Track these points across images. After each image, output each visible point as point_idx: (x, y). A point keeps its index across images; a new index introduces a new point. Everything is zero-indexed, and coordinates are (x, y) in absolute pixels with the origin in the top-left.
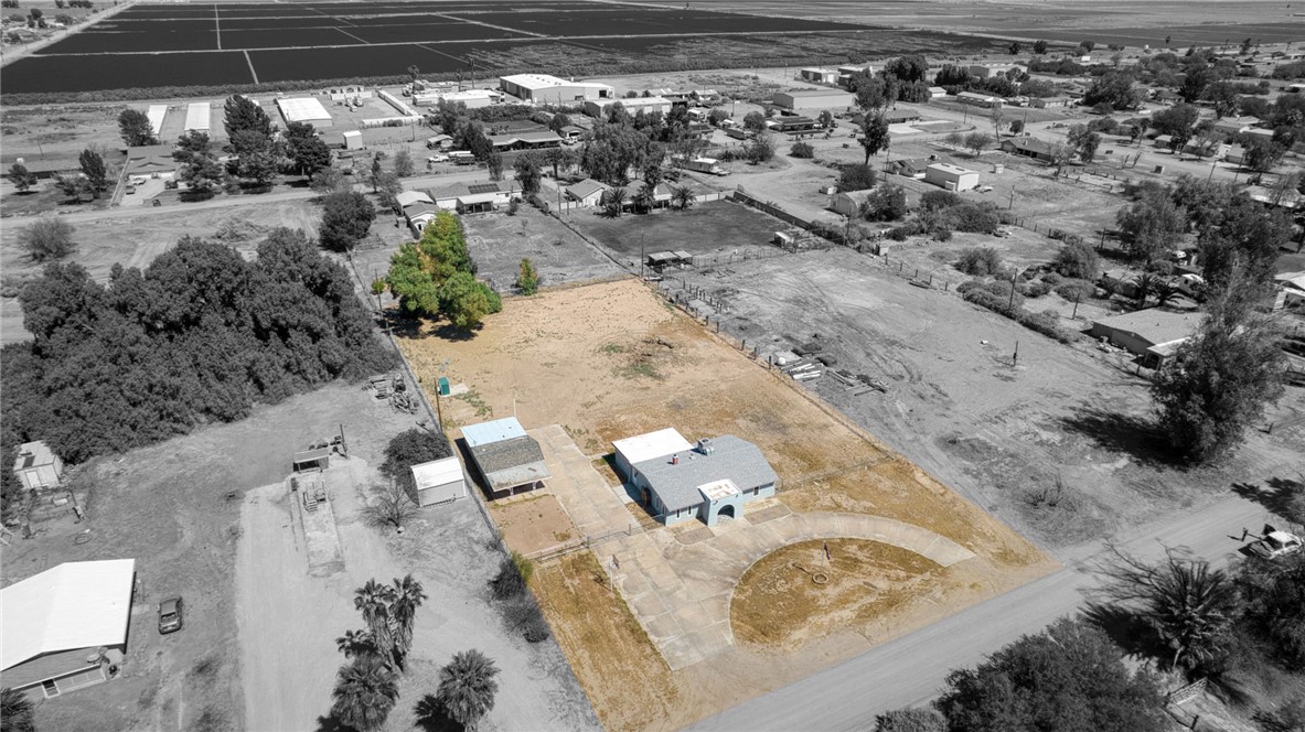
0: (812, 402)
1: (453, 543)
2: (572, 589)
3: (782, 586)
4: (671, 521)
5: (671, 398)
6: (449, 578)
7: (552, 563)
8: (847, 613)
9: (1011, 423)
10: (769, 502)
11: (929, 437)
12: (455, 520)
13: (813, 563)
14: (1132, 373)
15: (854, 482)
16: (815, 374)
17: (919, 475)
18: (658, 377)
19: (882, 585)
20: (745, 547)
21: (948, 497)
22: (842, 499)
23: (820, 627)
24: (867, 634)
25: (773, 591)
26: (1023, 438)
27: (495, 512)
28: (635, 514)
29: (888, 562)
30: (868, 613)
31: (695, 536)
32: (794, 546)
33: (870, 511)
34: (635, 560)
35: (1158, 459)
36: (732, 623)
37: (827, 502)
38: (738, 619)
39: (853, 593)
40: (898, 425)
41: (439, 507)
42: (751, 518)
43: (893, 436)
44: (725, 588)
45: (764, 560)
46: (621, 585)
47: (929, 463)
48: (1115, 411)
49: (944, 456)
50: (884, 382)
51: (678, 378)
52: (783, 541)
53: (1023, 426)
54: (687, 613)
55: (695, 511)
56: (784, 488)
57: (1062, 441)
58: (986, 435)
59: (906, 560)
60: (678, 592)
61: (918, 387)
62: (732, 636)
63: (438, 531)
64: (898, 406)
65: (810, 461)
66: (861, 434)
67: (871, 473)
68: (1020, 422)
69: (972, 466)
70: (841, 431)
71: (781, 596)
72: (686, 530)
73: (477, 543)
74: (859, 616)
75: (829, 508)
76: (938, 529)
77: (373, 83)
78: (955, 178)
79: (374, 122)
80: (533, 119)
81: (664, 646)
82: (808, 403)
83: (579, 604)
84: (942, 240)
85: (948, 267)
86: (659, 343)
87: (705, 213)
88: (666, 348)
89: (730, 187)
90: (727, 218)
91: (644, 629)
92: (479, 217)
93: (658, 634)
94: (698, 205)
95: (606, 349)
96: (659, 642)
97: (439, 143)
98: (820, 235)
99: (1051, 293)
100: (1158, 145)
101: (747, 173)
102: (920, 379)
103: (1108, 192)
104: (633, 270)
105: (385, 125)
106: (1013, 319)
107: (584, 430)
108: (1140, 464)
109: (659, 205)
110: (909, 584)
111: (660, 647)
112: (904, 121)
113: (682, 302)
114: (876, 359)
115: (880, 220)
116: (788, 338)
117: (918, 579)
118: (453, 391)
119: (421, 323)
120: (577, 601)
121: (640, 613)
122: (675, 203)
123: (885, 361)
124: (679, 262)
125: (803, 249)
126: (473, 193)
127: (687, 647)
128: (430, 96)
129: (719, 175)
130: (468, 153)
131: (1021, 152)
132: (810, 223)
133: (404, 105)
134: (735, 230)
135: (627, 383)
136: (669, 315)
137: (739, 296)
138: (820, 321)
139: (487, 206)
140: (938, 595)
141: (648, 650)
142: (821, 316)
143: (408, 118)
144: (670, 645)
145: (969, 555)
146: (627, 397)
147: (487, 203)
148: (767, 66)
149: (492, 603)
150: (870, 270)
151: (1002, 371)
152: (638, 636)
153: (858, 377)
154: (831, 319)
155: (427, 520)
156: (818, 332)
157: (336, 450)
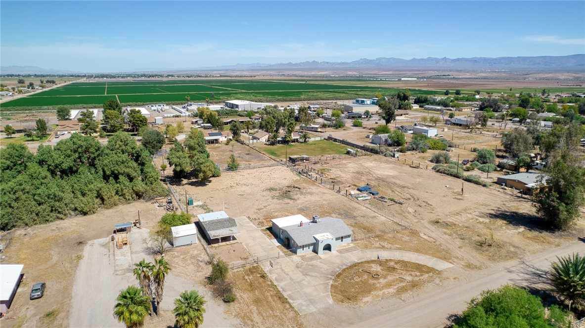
0: (367, 208)
1: (189, 262)
2: (248, 280)
3: (357, 279)
4: (299, 251)
5: (300, 206)
6: (186, 276)
7: (239, 270)
8: (392, 290)
9: (464, 215)
10: (349, 245)
11: (425, 221)
12: (191, 252)
13: (372, 269)
14: (519, 197)
15: (390, 238)
16: (369, 198)
17: (422, 235)
18: (294, 199)
19: (409, 278)
20: (338, 263)
21: (437, 243)
22: (385, 244)
23: (378, 296)
24: (403, 299)
25: (352, 281)
26: (471, 221)
27: (212, 249)
28: (282, 250)
29: (410, 269)
30: (402, 290)
31: (312, 259)
32: (362, 262)
33: (399, 249)
34: (281, 268)
35: (539, 228)
36: (332, 295)
37: (377, 245)
38: (334, 293)
39: (394, 281)
40: (409, 216)
41: (184, 247)
42: (340, 251)
43: (408, 220)
44: (328, 280)
45: (347, 268)
46: (274, 279)
47: (426, 230)
48: (514, 211)
49: (434, 228)
50: (401, 201)
51: (302, 200)
52: (356, 261)
53: (470, 216)
54: (308, 290)
55: (312, 248)
56: (356, 240)
57: (490, 222)
58: (453, 220)
59: (419, 268)
60: (303, 281)
61: (418, 202)
62: (332, 300)
63: (182, 257)
64: (409, 210)
65: (368, 230)
66: (392, 219)
67: (398, 234)
68: (468, 215)
69: (448, 232)
70: (383, 219)
71: (357, 283)
72: (307, 256)
73: (201, 262)
74: (397, 291)
75: (378, 248)
76: (433, 255)
77: (170, 104)
78: (427, 132)
79: (169, 115)
80: (239, 115)
81: (296, 304)
82: (365, 208)
83: (252, 287)
84: (423, 152)
85: (427, 161)
86: (294, 187)
87: (315, 144)
88: (297, 189)
89: (326, 135)
90: (325, 146)
91: (286, 297)
92: (212, 145)
93: (293, 299)
94: (311, 142)
95: (269, 190)
96: (293, 303)
97: (197, 122)
98: (367, 151)
99: (475, 169)
100: (514, 122)
101: (333, 131)
102: (418, 199)
103: (495, 137)
104: (281, 162)
105: (173, 117)
106: (459, 178)
107: (257, 218)
108: (530, 230)
109: (294, 141)
110: (422, 278)
111: (294, 305)
112: (401, 115)
113: (304, 173)
114: (397, 193)
115: (394, 146)
116: (355, 185)
117: (426, 276)
118: (195, 204)
119: (182, 181)
120: (251, 285)
121: (283, 290)
122: (301, 140)
123: (401, 194)
124: (303, 160)
125: (359, 156)
126: (210, 136)
127: (308, 305)
128: (194, 107)
129: (321, 132)
130: (209, 125)
131: (455, 124)
132: (362, 146)
133: (183, 110)
134: (328, 150)
135: (278, 201)
136: (299, 178)
137: (331, 171)
138: (369, 180)
139: (216, 141)
140: (438, 282)
141: (288, 306)
142: (370, 178)
143: (184, 114)
144: (299, 304)
145: (451, 266)
146: (278, 206)
147: (216, 140)
148: (341, 99)
149: (207, 286)
150: (391, 162)
151: (457, 197)
152: (283, 300)
153: (389, 199)
154: (374, 179)
155: (177, 252)
156: (369, 183)
157: (135, 225)
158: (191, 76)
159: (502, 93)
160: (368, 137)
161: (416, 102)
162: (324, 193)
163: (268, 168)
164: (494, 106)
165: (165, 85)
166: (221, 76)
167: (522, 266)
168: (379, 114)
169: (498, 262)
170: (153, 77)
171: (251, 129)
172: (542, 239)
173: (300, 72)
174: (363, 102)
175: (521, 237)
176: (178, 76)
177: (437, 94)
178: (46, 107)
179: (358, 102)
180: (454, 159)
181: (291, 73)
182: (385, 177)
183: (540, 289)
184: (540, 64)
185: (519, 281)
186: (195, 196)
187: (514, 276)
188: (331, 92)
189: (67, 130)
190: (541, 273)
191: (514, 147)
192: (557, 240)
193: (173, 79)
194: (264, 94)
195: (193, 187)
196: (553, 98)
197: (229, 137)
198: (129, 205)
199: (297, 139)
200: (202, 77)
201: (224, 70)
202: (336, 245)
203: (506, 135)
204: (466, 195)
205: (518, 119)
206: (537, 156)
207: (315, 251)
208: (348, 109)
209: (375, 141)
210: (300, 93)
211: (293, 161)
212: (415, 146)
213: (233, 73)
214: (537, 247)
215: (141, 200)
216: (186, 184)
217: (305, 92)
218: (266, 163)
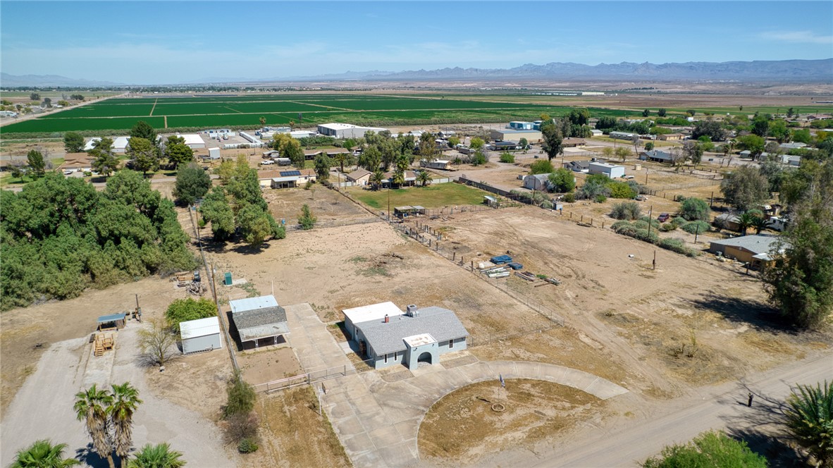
0: (502, 290)
1: (201, 380)
2: (288, 414)
3: (465, 414)
4: (380, 364)
5: (396, 287)
6: (189, 404)
7: (277, 394)
8: (519, 434)
9: (653, 304)
10: (462, 353)
11: (590, 312)
12: (209, 363)
13: (493, 396)
14: (743, 274)
15: (530, 341)
16: (506, 274)
17: (582, 337)
18: (390, 276)
19: (550, 413)
20: (438, 385)
21: (606, 351)
22: (521, 353)
23: (494, 445)
24: (535, 450)
25: (457, 417)
26: (663, 313)
27: (240, 359)
28: (353, 361)
30: (538, 434)
31: (398, 376)
32: (478, 384)
33: (542, 360)
34: (346, 393)
35: (772, 327)
36: (418, 441)
37: (508, 353)
38: (424, 438)
39: (525, 418)
40: (567, 305)
41: (199, 355)
42: (445, 364)
43: (563, 312)
44: (417, 414)
45: (452, 394)
46: (330, 411)
47: (590, 328)
48: (734, 297)
49: (602, 324)
50: (557, 279)
51: (402, 276)
52: (469, 381)
53: (663, 305)
54: (381, 433)
55: (400, 358)
56: (474, 345)
57: (693, 315)
58: (635, 311)
59: (571, 395)
60: (377, 417)
61: (582, 282)
62: (417, 451)
63: (192, 371)
64: (567, 293)
65: (497, 327)
66: (538, 309)
67: (544, 335)
68: (660, 303)
69: (625, 331)
70: (524, 308)
71: (464, 421)
72: (392, 372)
73: (221, 379)
74: (529, 437)
75: (509, 358)
76: (596, 372)
77: (238, 129)
78: (609, 170)
79: (232, 145)
80: (335, 145)
81: (357, 458)
82: (498, 291)
83: (291, 425)
84: (600, 202)
85: (604, 216)
86: (393, 256)
87: (438, 189)
88: (399, 259)
89: (457, 175)
90: (453, 191)
91: (343, 444)
92: (285, 190)
93: (353, 449)
94: (434, 186)
95: (354, 260)
96: (353, 455)
97: (270, 154)
98: (515, 200)
99: (678, 229)
100: (743, 156)
101: (469, 170)
102: (584, 277)
103: (712, 179)
104: (383, 217)
105: (238, 148)
106: (652, 243)
107: (325, 306)
108: (758, 330)
109: (407, 184)
110: (573, 412)
111: (353, 459)
112: (575, 146)
113: (414, 233)
114: (552, 266)
115: (557, 192)
116: (488, 254)
117: (580, 409)
118: (235, 282)
119: (226, 245)
120: (290, 422)
121: (340, 433)
122: (419, 183)
123: (558, 267)
124: (416, 213)
125: (503, 207)
126: (282, 176)
127: (377, 460)
128: (270, 133)
129: (451, 171)
130: (287, 159)
131: (652, 159)
132: (509, 191)
133: (254, 138)
134: (457, 197)
135: (365, 279)
136: (403, 241)
137: (455, 231)
138: (511, 244)
139: (292, 184)
140: (598, 420)
141: (342, 461)
142: (513, 242)
143: (253, 144)
144: (361, 458)
145: (623, 391)
146: (363, 287)
147: (291, 182)
148: (489, 122)
149: (219, 423)
150: (550, 217)
151: (645, 273)
152: (336, 449)
153: (538, 276)
154: (520, 243)
155: (187, 363)
156: (510, 250)
157: (134, 317)
158: (280, 89)
159: (728, 114)
160: (520, 178)
161: (598, 127)
162: (438, 266)
163: (361, 225)
164: (714, 133)
165: (240, 102)
166: (322, 89)
167: (742, 392)
168: (541, 143)
169: (701, 385)
170: (225, 90)
171: (346, 166)
172: (776, 346)
173: (437, 83)
174: (520, 126)
175: (741, 341)
176: (261, 90)
177: (631, 114)
178: (57, 133)
179: (514, 126)
180: (645, 214)
181: (422, 84)
182: (536, 241)
183: (768, 434)
184: (786, 71)
185: (735, 420)
186: (238, 269)
187: (727, 410)
188: (477, 111)
189: (76, 168)
190: (771, 404)
191: (740, 194)
192: (800, 347)
193: (253, 93)
194: (378, 114)
195: (241, 254)
196: (803, 120)
197: (311, 178)
198: (134, 283)
199: (412, 182)
200: (295, 90)
201: (327, 81)
202: (439, 355)
203: (728, 177)
204: (659, 271)
205: (748, 152)
206: (775, 209)
207: (406, 363)
208: (497, 137)
209: (531, 185)
210: (432, 113)
211: (399, 214)
212: (588, 193)
213: (341, 84)
214: (767, 360)
215: (156, 276)
216: (231, 250)
217: (439, 112)
218: (359, 218)
